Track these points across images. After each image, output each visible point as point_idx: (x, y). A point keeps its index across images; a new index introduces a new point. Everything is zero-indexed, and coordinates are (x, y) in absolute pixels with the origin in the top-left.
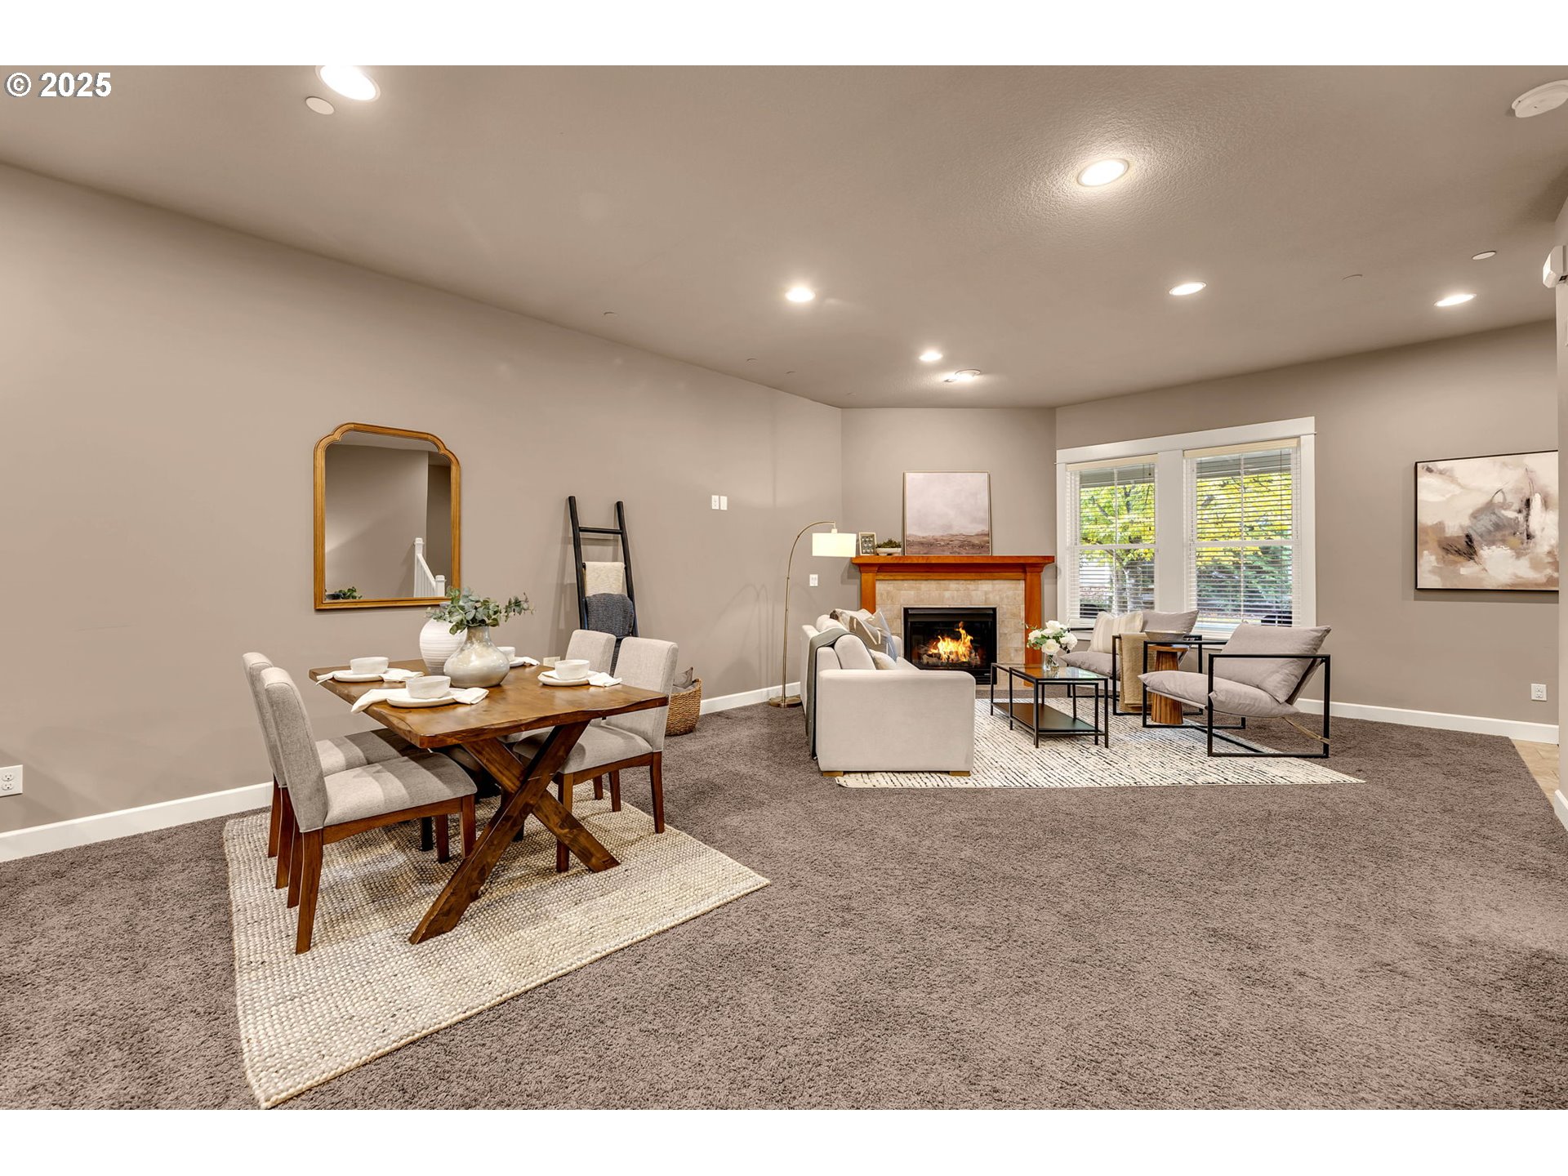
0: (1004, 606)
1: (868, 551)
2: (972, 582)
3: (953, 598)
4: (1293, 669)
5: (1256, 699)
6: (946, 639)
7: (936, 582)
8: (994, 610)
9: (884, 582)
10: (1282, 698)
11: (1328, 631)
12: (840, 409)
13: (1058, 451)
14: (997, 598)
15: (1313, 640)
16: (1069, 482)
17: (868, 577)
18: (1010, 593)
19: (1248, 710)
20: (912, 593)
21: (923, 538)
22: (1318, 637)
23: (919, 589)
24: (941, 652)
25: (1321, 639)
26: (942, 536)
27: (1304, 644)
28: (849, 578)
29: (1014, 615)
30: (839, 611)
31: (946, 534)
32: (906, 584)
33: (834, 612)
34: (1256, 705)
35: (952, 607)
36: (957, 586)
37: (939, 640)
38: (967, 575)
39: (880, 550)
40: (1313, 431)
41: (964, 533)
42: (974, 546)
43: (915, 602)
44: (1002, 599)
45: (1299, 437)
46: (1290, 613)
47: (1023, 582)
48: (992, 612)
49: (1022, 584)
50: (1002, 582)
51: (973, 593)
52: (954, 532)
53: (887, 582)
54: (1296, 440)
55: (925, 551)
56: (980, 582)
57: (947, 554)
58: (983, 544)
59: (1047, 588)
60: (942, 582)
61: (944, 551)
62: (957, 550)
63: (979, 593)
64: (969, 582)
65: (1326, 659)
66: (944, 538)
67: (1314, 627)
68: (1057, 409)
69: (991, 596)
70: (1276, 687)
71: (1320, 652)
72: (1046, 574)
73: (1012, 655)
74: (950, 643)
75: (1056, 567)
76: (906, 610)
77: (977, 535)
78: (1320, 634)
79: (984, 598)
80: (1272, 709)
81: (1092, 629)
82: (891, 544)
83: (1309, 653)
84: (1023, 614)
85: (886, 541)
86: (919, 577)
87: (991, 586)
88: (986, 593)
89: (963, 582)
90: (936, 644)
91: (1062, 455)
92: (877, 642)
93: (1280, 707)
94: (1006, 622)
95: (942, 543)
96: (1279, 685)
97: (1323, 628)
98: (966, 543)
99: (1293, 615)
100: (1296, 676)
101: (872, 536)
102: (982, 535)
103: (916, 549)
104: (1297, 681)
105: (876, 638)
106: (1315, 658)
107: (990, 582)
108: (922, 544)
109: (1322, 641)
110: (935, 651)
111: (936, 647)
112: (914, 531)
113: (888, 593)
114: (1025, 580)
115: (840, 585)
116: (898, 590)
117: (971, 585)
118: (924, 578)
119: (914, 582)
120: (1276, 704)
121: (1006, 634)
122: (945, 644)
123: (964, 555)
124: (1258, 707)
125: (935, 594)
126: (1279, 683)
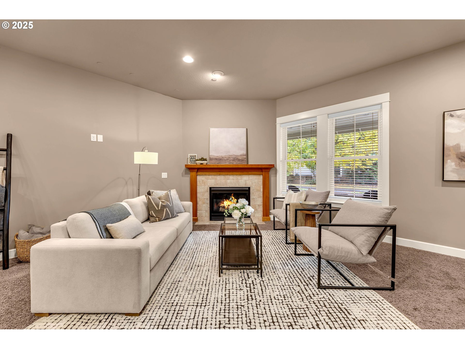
0: (254, 186)
1: (193, 162)
2: (240, 176)
3: (231, 183)
4: (373, 233)
5: (349, 252)
6: (227, 200)
7: (224, 176)
8: (249, 188)
9: (201, 176)
10: (365, 251)
11: (395, 209)
12: (181, 100)
13: (277, 118)
14: (251, 183)
15: (385, 215)
16: (282, 132)
17: (194, 174)
18: (256, 181)
19: (344, 260)
20: (213, 180)
21: (217, 156)
22: (388, 213)
23: (216, 179)
24: (225, 205)
25: (390, 214)
26: (226, 156)
27: (380, 217)
28: (185, 174)
29: (258, 191)
30: (151, 191)
31: (227, 155)
32: (210, 177)
33: (149, 191)
34: (349, 256)
35: (230, 187)
36: (232, 177)
37: (224, 201)
38: (237, 173)
39: (197, 162)
40: (389, 100)
41: (235, 155)
42: (239, 160)
43: (214, 184)
44: (252, 184)
45: (381, 104)
46: (377, 191)
47: (262, 176)
48: (248, 189)
49: (261, 177)
50: (253, 176)
51: (240, 181)
52: (231, 154)
53: (202, 176)
54: (380, 105)
55: (218, 163)
56: (243, 176)
57: (227, 163)
58: (243, 159)
59: (272, 179)
60: (226, 176)
61: (226, 162)
62: (232, 162)
63: (243, 181)
64: (238, 176)
65: (394, 227)
66: (226, 157)
67: (387, 205)
68: (277, 100)
69: (248, 182)
70: (362, 244)
71: (390, 223)
72: (272, 172)
73: (257, 208)
74: (228, 202)
75: (276, 169)
76: (210, 188)
77: (241, 155)
78: (390, 211)
79: (245, 183)
80: (359, 259)
81: (284, 198)
82: (202, 159)
83: (383, 223)
84: (262, 190)
85: (201, 158)
86: (216, 174)
87: (248, 178)
88: (246, 181)
89: (235, 176)
90: (223, 202)
91: (279, 120)
92: (158, 208)
93: (364, 258)
94: (254, 193)
95: (225, 159)
96: (364, 243)
97: (392, 207)
98: (236, 159)
99: (378, 195)
100: (374, 238)
101: (195, 156)
102: (243, 155)
103: (213, 161)
104: (374, 241)
105: (158, 206)
106: (386, 227)
107: (247, 176)
108: (216, 159)
109: (391, 215)
110: (223, 205)
111: (223, 203)
112: (214, 154)
113: (203, 181)
114: (263, 175)
115: (182, 177)
116: (207, 179)
117: (239, 177)
118: (218, 174)
119: (214, 176)
120: (361, 255)
121: (254, 199)
122: (226, 202)
123: (235, 164)
124: (350, 258)
125: (223, 181)
126: (363, 242)
